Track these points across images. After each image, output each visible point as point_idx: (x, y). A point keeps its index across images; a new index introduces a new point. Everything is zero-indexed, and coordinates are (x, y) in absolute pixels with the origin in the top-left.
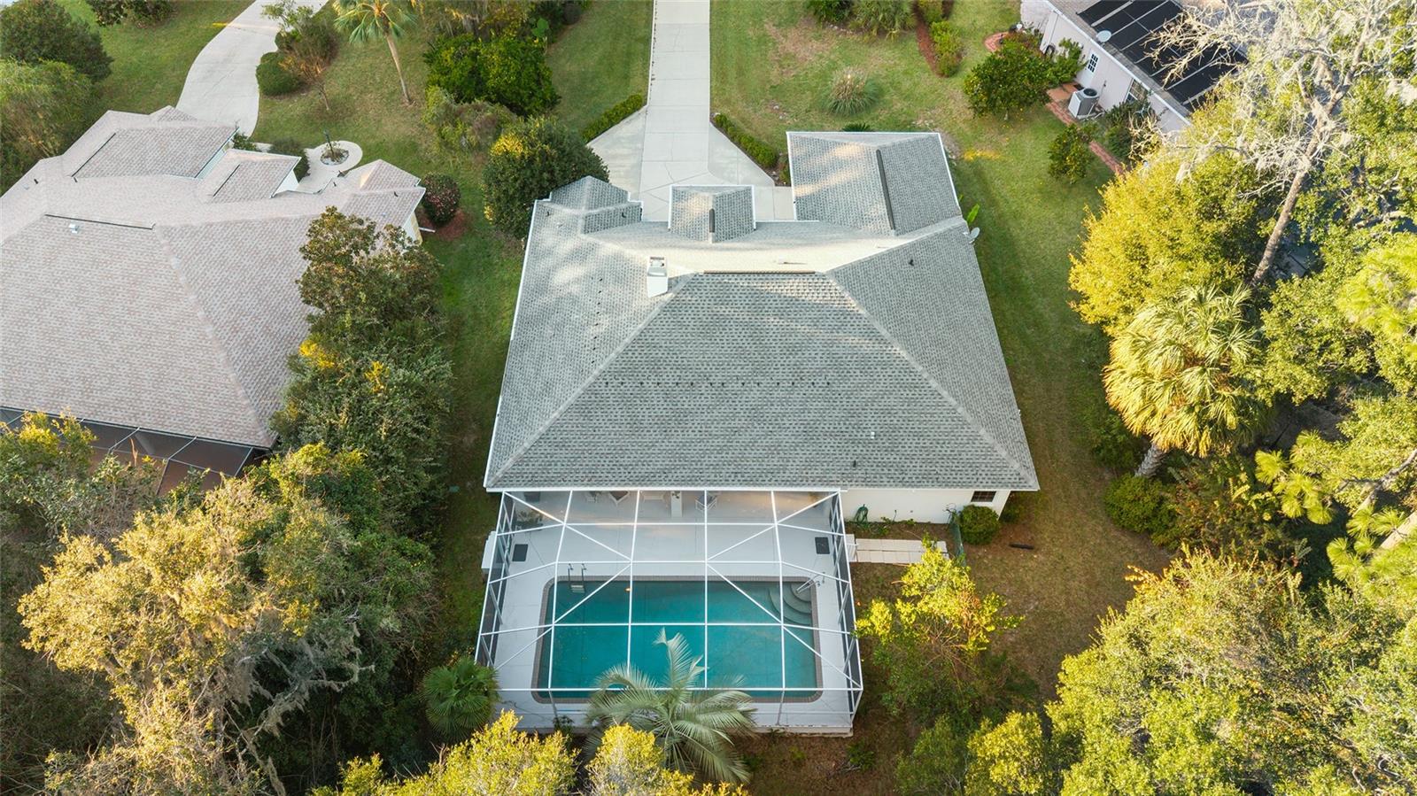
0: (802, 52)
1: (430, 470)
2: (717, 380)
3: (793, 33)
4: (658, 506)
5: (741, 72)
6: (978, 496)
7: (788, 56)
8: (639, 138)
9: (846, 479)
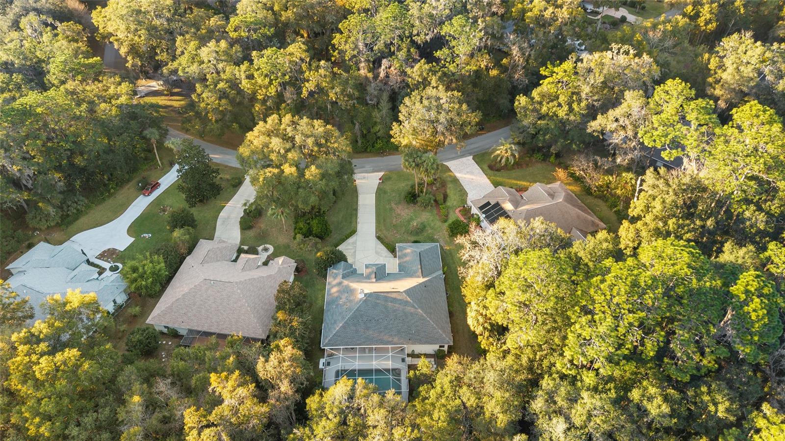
0: (403, 213)
1: (307, 343)
2: (376, 319)
3: (400, 207)
4: (363, 350)
5: (384, 220)
6: (440, 347)
7: (399, 215)
8: (355, 243)
9: (407, 343)
